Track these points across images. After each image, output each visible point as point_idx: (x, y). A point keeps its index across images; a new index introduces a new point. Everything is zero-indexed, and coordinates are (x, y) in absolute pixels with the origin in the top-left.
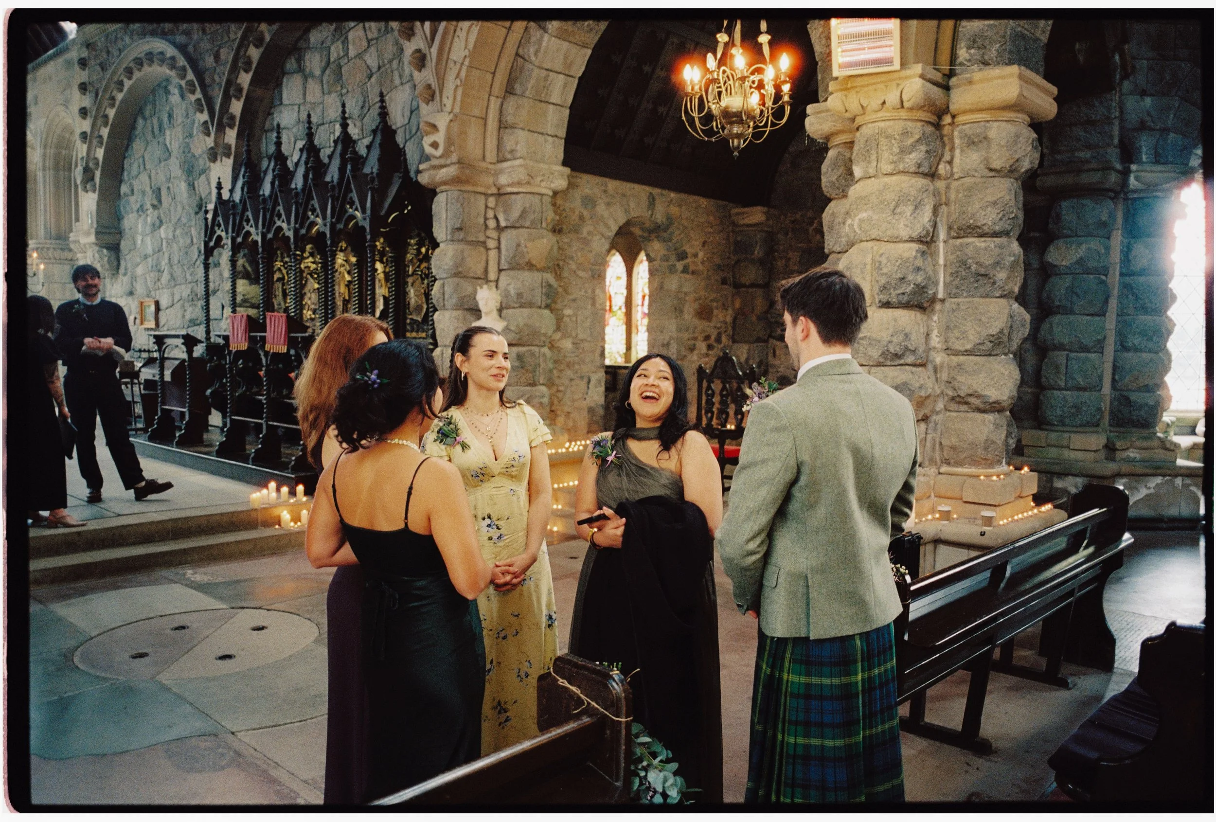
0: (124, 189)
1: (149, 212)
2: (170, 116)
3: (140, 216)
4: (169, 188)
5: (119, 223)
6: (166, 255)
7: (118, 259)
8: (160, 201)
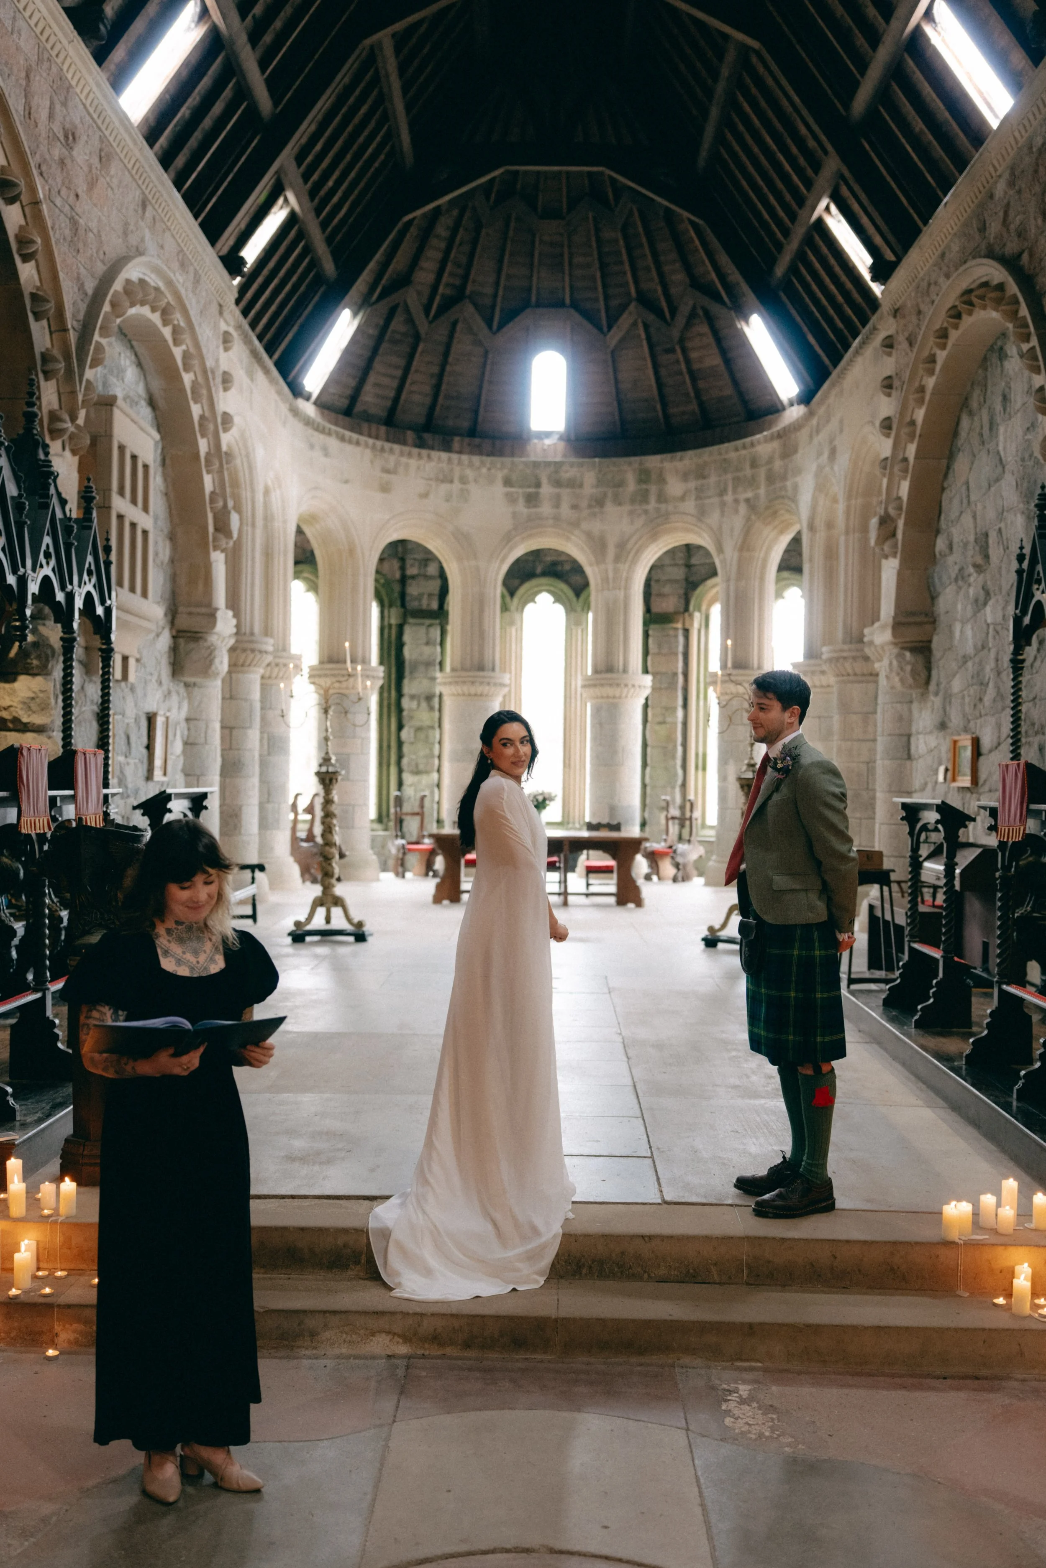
0: (941, 544)
1: (972, 579)
2: (1005, 398)
3: (960, 588)
4: (1000, 529)
5: (933, 604)
6: (992, 655)
7: (928, 668)
8: (987, 557)
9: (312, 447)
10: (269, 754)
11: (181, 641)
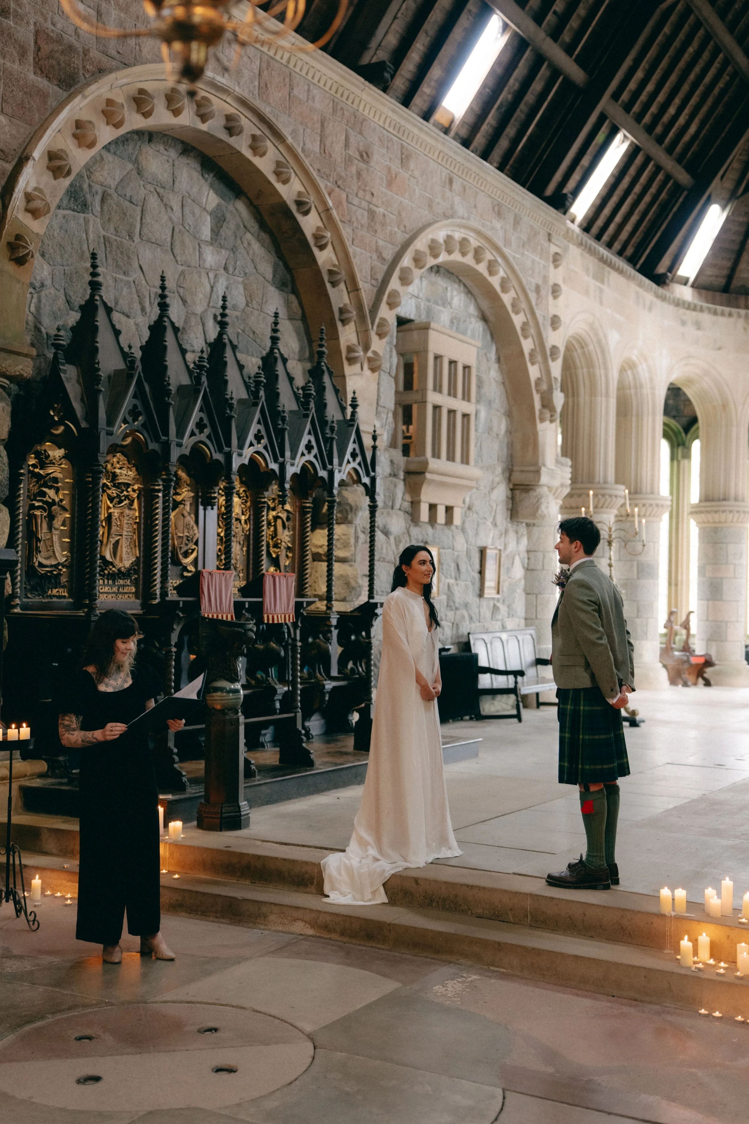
9: (683, 323)
10: (638, 578)
11: (517, 492)
